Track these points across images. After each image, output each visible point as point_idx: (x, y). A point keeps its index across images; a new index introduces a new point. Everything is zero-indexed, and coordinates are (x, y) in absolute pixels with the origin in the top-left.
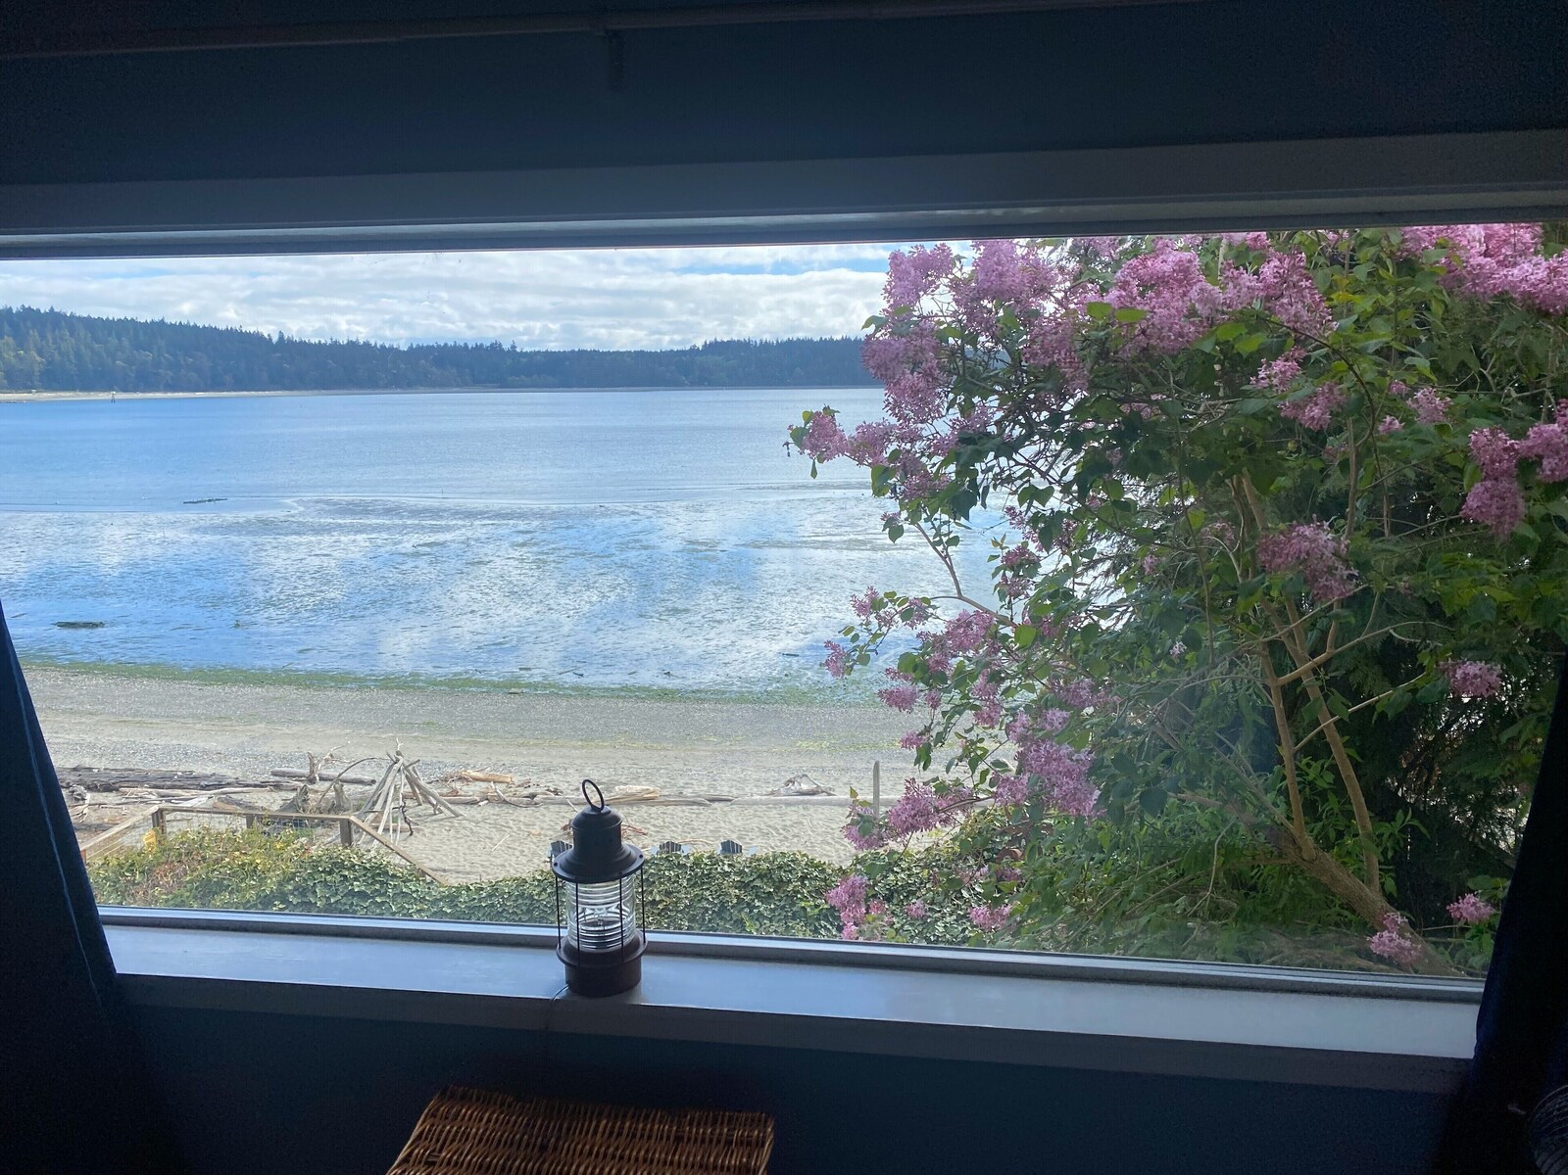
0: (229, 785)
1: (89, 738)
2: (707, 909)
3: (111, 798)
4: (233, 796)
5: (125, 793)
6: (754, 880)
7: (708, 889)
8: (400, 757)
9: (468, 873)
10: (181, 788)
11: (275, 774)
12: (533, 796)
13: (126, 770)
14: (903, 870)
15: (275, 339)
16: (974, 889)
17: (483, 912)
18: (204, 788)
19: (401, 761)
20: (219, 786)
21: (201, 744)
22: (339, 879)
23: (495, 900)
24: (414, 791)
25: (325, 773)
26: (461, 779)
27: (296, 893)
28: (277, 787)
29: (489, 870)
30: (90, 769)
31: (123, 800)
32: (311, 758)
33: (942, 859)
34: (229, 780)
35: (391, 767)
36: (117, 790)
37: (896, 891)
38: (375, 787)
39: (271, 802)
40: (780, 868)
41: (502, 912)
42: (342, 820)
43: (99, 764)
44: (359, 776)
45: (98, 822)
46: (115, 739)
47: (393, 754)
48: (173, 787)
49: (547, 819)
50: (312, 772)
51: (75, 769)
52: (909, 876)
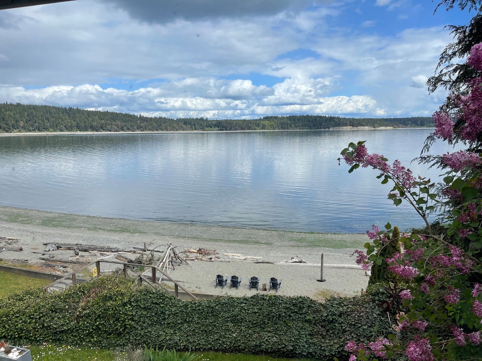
0: (120, 251)
1: (81, 235)
2: (274, 317)
3: (86, 254)
4: (122, 255)
5: (90, 253)
6: (291, 306)
7: (274, 309)
8: (171, 245)
9: (191, 283)
10: (106, 251)
11: (134, 248)
12: (211, 259)
13: (91, 245)
14: (345, 305)
15: (139, 116)
16: (373, 316)
17: (196, 312)
18: (113, 252)
19: (171, 247)
20: (117, 251)
21: (113, 238)
22: (149, 297)
23: (200, 308)
24: (175, 256)
25: (149, 249)
26: (189, 252)
27: (134, 302)
28: (134, 252)
29: (197, 283)
30: (81, 245)
31: (90, 255)
32: (145, 244)
33: (360, 303)
34: (120, 250)
35: (168, 248)
36: (88, 251)
37: (343, 313)
38: (163, 253)
39: (133, 257)
40: (300, 302)
41: (203, 312)
42: (152, 267)
43: (84, 243)
44: (158, 250)
45: (82, 261)
46: (89, 235)
47: (169, 244)
48: (104, 251)
49: (215, 266)
50: (145, 248)
51: (76, 245)
52: (348, 308)
